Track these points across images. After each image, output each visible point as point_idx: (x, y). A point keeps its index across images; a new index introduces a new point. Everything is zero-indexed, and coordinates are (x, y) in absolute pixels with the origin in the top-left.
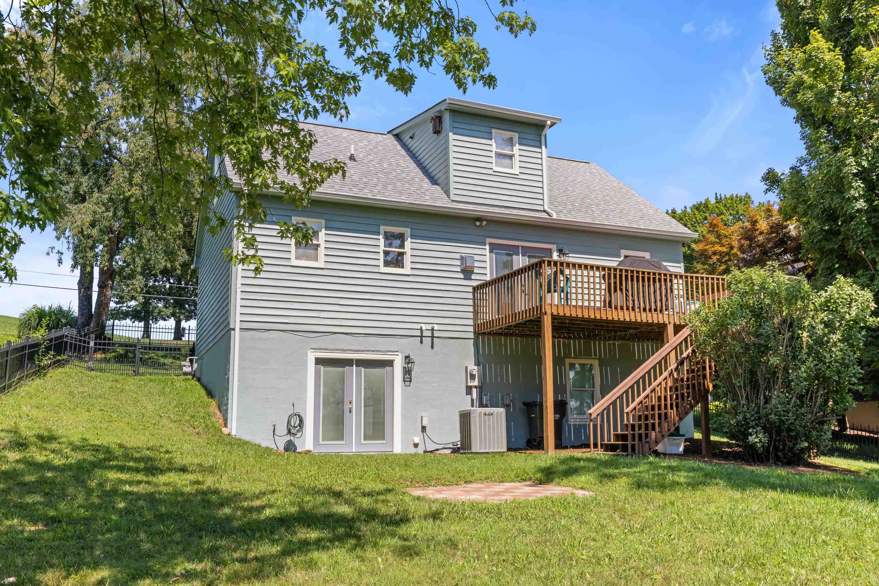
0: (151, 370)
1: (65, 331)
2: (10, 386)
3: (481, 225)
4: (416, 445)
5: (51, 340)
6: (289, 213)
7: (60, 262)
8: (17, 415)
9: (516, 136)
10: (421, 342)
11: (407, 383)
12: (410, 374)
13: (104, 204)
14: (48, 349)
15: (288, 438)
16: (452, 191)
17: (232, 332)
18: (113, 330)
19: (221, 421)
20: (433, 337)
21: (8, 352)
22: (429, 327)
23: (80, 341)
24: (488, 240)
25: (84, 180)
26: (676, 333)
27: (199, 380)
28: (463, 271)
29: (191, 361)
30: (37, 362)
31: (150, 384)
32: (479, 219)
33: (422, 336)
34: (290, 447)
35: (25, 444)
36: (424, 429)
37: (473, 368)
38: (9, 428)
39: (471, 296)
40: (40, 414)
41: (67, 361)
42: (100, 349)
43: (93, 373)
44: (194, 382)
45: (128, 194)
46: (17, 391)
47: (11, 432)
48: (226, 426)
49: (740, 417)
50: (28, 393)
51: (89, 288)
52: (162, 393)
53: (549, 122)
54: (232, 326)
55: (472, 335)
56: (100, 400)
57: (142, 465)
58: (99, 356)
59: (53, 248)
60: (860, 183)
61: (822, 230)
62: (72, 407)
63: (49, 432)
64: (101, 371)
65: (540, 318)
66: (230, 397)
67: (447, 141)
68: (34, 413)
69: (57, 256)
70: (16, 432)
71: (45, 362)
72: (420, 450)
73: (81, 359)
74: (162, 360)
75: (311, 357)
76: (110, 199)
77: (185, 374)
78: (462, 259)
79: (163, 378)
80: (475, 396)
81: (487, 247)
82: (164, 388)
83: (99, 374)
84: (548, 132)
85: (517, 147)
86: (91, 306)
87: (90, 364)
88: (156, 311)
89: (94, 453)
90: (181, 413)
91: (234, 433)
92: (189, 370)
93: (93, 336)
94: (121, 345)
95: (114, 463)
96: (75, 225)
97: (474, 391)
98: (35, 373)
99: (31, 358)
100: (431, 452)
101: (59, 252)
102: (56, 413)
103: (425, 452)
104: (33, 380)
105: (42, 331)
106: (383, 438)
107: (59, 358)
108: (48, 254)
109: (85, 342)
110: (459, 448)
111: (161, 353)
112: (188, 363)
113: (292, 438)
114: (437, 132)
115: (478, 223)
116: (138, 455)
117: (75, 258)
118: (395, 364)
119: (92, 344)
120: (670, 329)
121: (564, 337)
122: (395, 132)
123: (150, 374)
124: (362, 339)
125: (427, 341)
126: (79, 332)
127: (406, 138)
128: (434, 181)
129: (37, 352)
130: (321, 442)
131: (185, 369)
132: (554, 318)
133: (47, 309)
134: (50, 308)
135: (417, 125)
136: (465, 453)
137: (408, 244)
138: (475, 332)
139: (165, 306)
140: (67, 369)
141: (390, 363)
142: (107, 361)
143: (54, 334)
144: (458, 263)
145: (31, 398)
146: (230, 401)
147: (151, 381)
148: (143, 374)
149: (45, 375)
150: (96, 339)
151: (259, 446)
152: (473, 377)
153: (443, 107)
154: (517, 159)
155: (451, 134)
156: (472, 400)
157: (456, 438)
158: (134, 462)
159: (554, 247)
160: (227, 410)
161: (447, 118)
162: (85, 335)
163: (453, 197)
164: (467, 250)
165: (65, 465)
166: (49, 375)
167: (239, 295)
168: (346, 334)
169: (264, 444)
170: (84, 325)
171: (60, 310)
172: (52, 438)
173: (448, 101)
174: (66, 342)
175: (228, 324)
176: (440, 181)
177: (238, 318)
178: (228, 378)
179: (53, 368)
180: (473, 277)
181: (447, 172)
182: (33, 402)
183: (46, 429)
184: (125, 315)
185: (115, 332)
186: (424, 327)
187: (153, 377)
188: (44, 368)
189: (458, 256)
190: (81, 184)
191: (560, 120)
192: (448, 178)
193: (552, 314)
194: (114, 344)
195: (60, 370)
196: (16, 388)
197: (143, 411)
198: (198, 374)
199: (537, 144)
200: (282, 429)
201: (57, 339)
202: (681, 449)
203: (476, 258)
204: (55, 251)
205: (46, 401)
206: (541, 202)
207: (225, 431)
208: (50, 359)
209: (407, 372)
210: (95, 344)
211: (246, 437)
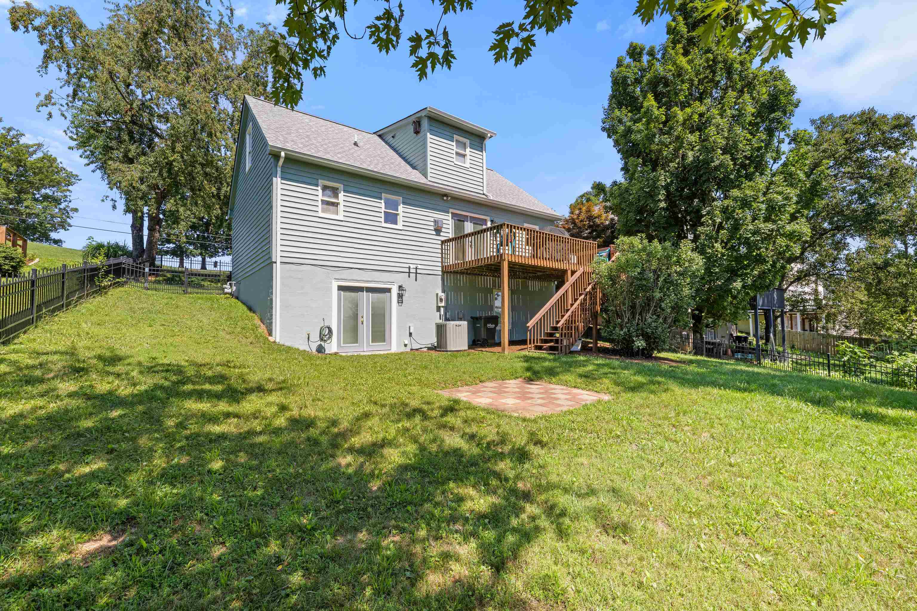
0: (196, 290)
1: (123, 259)
2: (68, 305)
3: (447, 200)
4: (406, 345)
5: (110, 266)
6: (315, 176)
7: (114, 207)
8: (76, 333)
9: (468, 142)
10: (409, 277)
11: (400, 304)
12: (402, 298)
13: (150, 165)
14: (107, 273)
15: (319, 343)
16: (429, 175)
17: (274, 265)
18: (162, 261)
19: (266, 331)
20: (416, 273)
21: (63, 274)
22: (415, 266)
23: (137, 267)
24: (451, 210)
25: (133, 148)
26: (572, 275)
27: (237, 298)
28: (435, 230)
29: (230, 284)
30: (98, 283)
31: (200, 301)
32: (446, 195)
33: (409, 273)
34: (320, 349)
35: (82, 369)
36: (410, 334)
37: (442, 295)
38: (63, 349)
39: (440, 247)
40: (101, 332)
41: (126, 283)
42: (153, 274)
43: (149, 292)
44: (234, 300)
45: (171, 159)
46: (77, 308)
47: (67, 353)
48: (270, 334)
49: (625, 330)
50: (89, 310)
51: (141, 229)
52: (211, 309)
53: (489, 135)
54: (274, 260)
55: (440, 273)
56: (159, 315)
57: (219, 388)
58: (153, 279)
59: (107, 197)
60: (664, 192)
61: (635, 219)
62: (134, 322)
63: (112, 352)
64: (156, 290)
65: (500, 263)
66: (274, 313)
67: (425, 139)
68: (96, 330)
69: (111, 203)
70: (73, 354)
71: (105, 283)
72: (408, 349)
73: (137, 281)
74: (203, 283)
75: (335, 285)
76: (156, 162)
77: (226, 293)
78: (435, 221)
79: (208, 296)
80: (442, 313)
81: (450, 215)
82: (212, 305)
83: (154, 292)
84: (487, 142)
85: (468, 150)
86: (143, 243)
87: (146, 285)
88: (189, 251)
89: (164, 374)
90: (233, 326)
91: (277, 341)
92: (230, 291)
93: (147, 264)
94: (168, 271)
95: (189, 387)
96: (126, 179)
97: (442, 309)
98: (96, 292)
99: (91, 279)
100: (417, 350)
101: (112, 200)
102: (118, 329)
103: (412, 350)
104: (94, 297)
105: (101, 258)
106: (384, 341)
107: (118, 280)
108: (103, 201)
109: (140, 268)
110: (435, 347)
111: (199, 278)
112: (228, 286)
113: (322, 343)
114: (417, 132)
115: (445, 198)
116: (210, 373)
117: (127, 205)
118: (392, 291)
119: (147, 270)
120: (569, 272)
121: (493, 276)
122: (379, 133)
123: (197, 293)
124: (369, 273)
125: (413, 276)
126: (134, 261)
127: (389, 138)
128: (414, 168)
129: (97, 275)
130: (342, 345)
131: (226, 290)
132: (510, 263)
133: (106, 244)
134: (108, 243)
135: (401, 127)
136: (440, 351)
137: (401, 208)
138: (442, 271)
139: (194, 248)
140: (126, 288)
141: (389, 290)
142: (159, 282)
143: (112, 261)
144: (432, 224)
145: (91, 315)
146: (274, 317)
147: (199, 298)
148: (190, 293)
149: (106, 293)
150: (150, 266)
151: (298, 349)
152: (441, 300)
153: (423, 114)
154: (468, 157)
155: (428, 134)
156: (440, 315)
157: (433, 340)
158: (210, 383)
159: (488, 218)
160: (271, 323)
161: (425, 124)
162: (140, 263)
163: (429, 178)
164: (439, 216)
165: (133, 396)
166: (110, 293)
167: (279, 237)
168: (359, 269)
169: (302, 348)
170: (138, 257)
171: (117, 245)
172: (115, 360)
173: (428, 109)
174: (124, 268)
175: (270, 258)
176: (418, 167)
177: (279, 254)
178: (272, 300)
179: (113, 288)
180: (442, 234)
181: (425, 160)
182: (94, 318)
183: (108, 349)
184: (167, 253)
185: (163, 262)
186: (412, 266)
187: (199, 295)
188: (105, 288)
189: (432, 219)
190: (130, 150)
191: (495, 134)
192: (426, 165)
193: (508, 261)
194: (162, 271)
195: (121, 289)
196: (76, 305)
197: (201, 324)
198: (236, 294)
199: (480, 149)
200: (315, 337)
201: (115, 265)
202: (579, 348)
203: (444, 222)
204: (109, 199)
205: (107, 318)
206: (481, 188)
207: (271, 339)
208: (109, 280)
209: (400, 296)
210: (150, 270)
211: (288, 344)
